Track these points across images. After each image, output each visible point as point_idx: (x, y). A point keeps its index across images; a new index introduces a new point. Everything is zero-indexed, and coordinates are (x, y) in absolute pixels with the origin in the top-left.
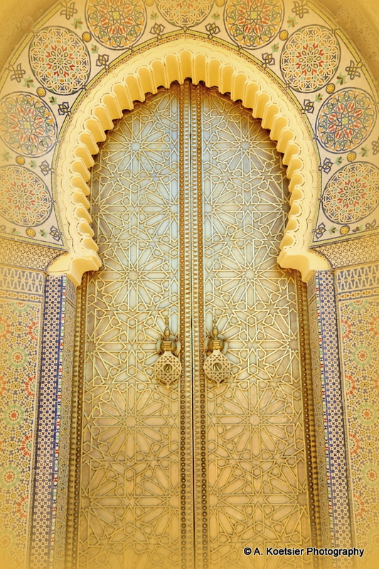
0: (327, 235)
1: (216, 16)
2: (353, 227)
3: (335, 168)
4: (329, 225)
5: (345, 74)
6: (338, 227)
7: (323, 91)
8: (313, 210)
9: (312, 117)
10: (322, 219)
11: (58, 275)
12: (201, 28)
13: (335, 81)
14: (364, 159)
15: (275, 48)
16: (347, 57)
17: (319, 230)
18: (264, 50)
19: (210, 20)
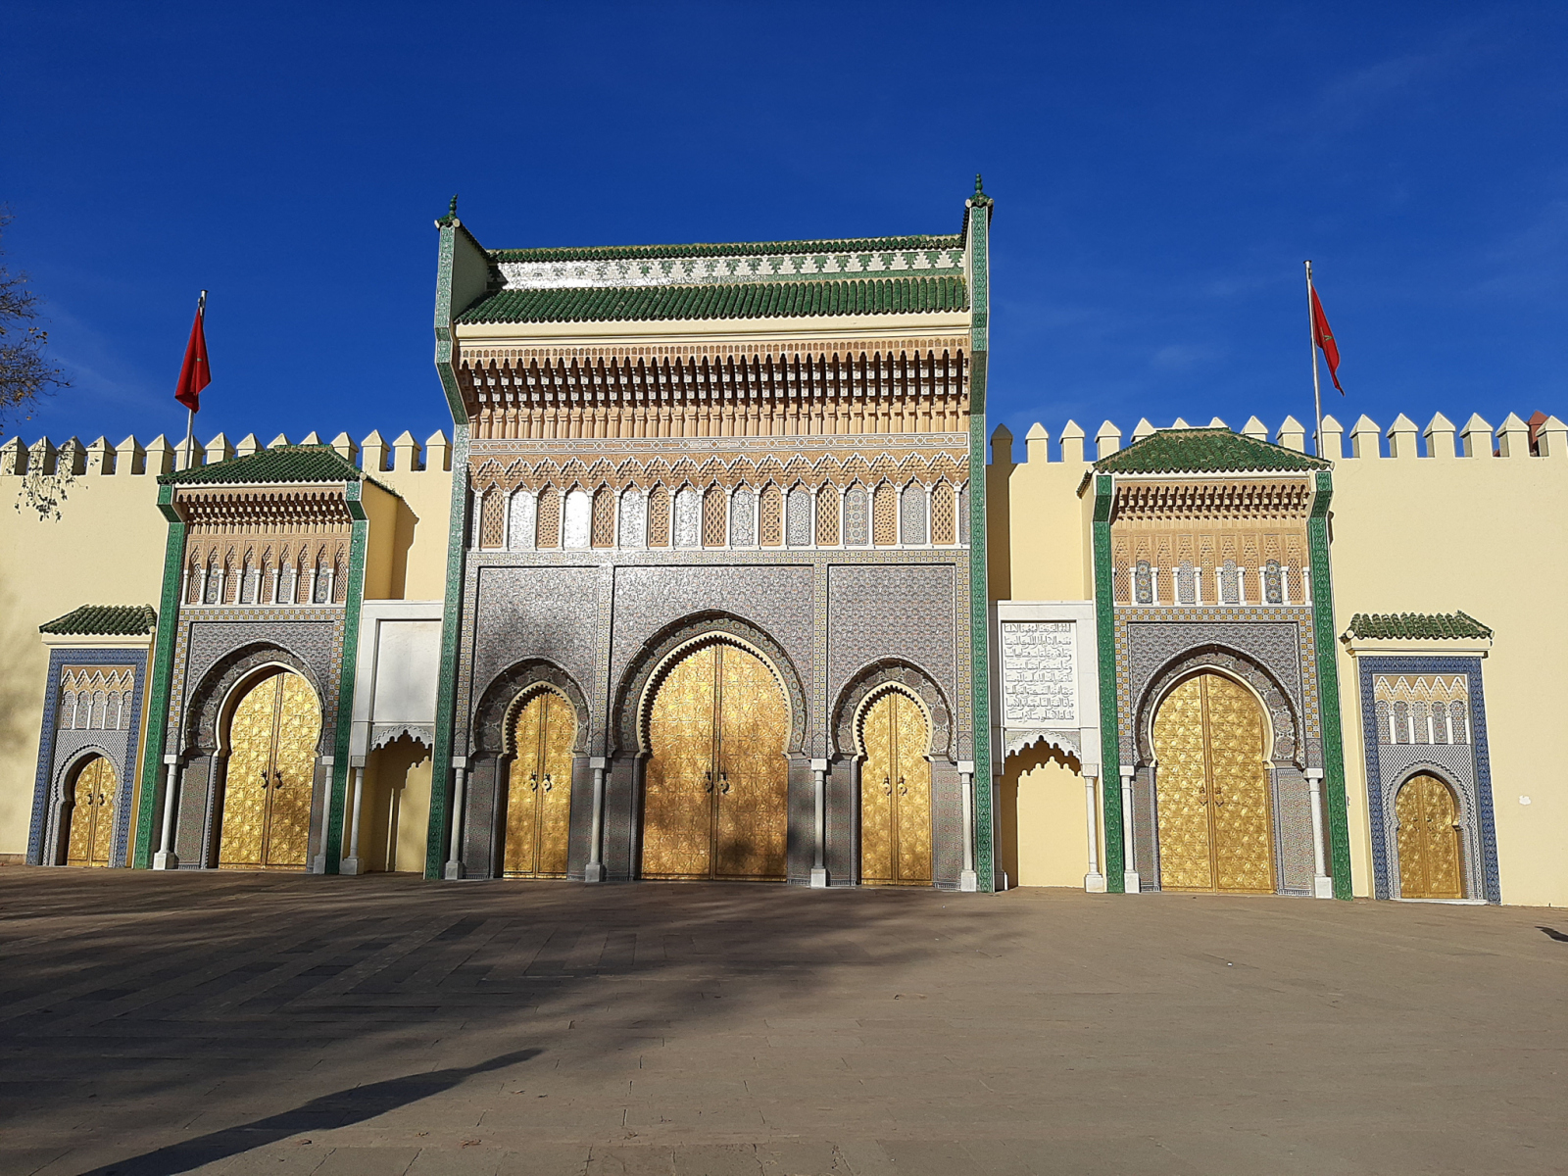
2: (940, 751)
3: (937, 730)
5: (940, 702)
13: (937, 703)
14: (943, 730)
15: (920, 689)
16: (939, 698)
17: (932, 749)
18: (916, 688)
19: (899, 678)
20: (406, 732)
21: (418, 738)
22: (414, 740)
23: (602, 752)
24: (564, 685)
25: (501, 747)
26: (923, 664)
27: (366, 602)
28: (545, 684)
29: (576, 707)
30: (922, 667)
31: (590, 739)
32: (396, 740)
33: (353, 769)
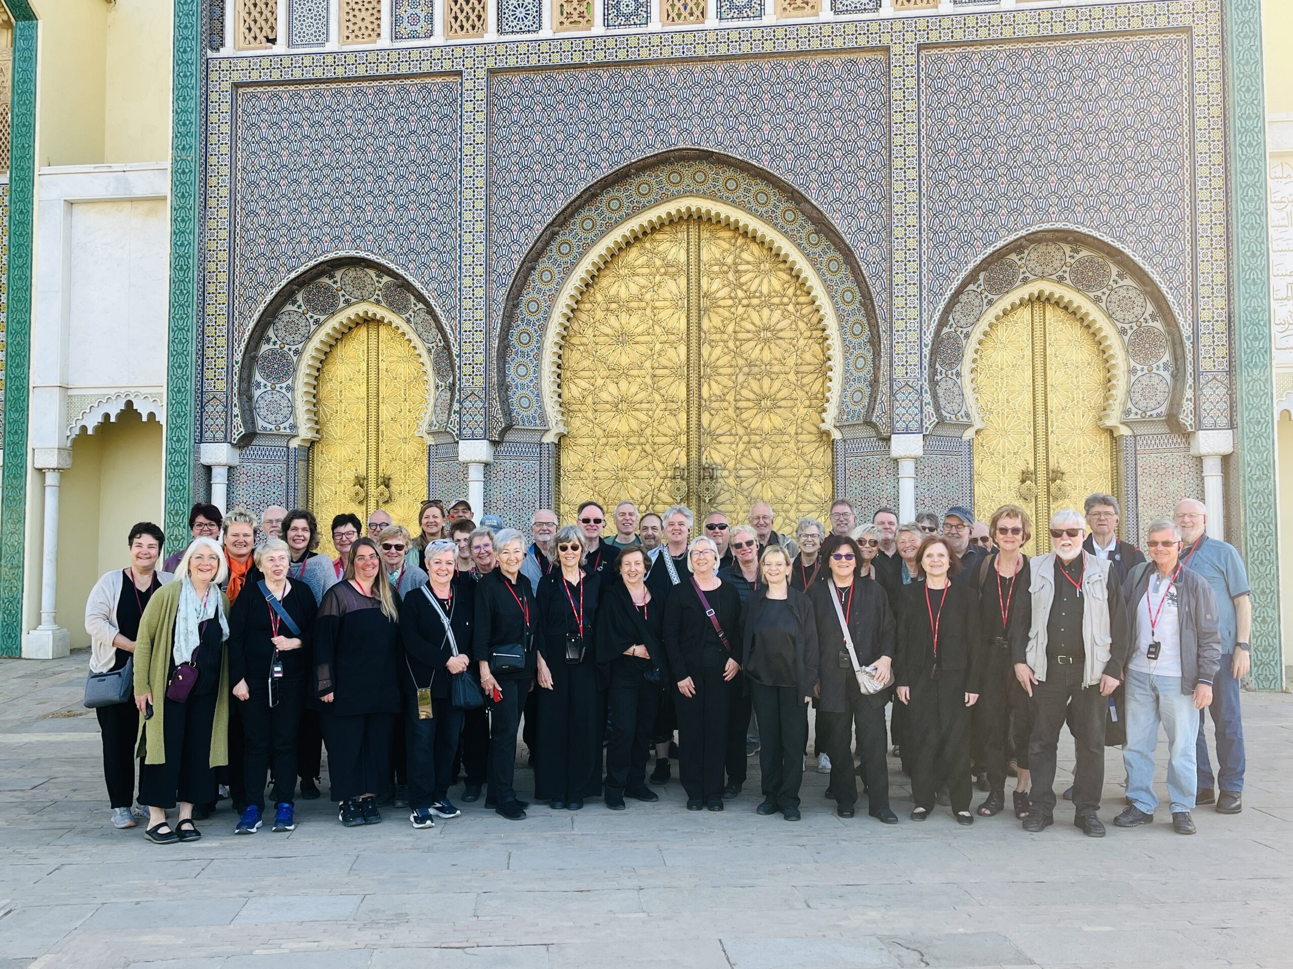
0: (1132, 416)
1: (1065, 272)
2: (1149, 414)
3: (1139, 373)
4: (1134, 410)
5: (1148, 317)
6: (1140, 412)
7: (1134, 324)
8: (1124, 397)
9: (1126, 338)
10: (1130, 405)
11: (967, 438)
12: (1054, 277)
13: (1142, 320)
14: (1158, 372)
15: (1104, 293)
16: (1150, 308)
17: (1128, 412)
18: (1096, 293)
19: (1060, 273)
20: (129, 404)
21: (152, 415)
22: (145, 419)
23: (479, 432)
24: (406, 308)
25: (293, 427)
26: (1120, 239)
27: (46, 170)
28: (372, 309)
29: (429, 351)
30: (1118, 245)
31: (456, 406)
32: (113, 419)
33: (41, 471)
